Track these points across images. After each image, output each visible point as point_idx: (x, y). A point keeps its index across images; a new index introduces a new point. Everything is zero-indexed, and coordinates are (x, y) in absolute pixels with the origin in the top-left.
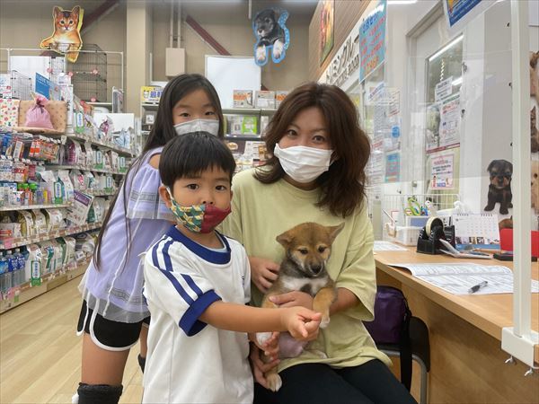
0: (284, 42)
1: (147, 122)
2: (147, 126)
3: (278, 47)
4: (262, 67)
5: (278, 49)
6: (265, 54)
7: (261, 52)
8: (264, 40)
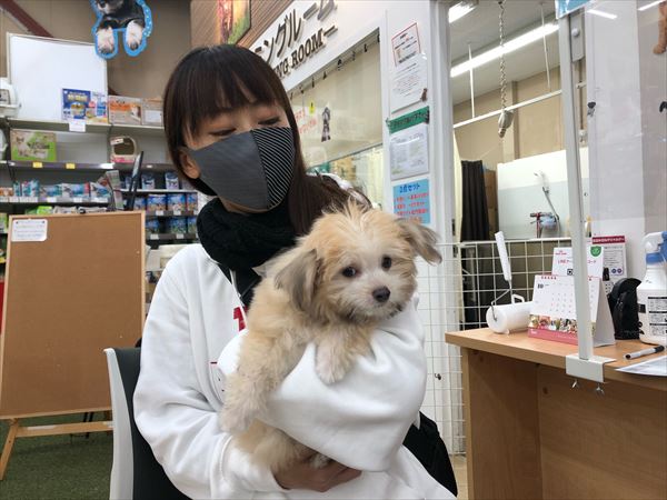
0: (143, 25)
3: (134, 33)
4: (108, 61)
5: (133, 34)
6: (112, 40)
7: (106, 37)
8: (109, 19)
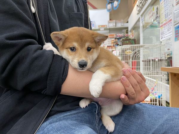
0: (118, 1)
3: (116, 3)
4: (110, 12)
7: (109, 6)
8: (110, 2)
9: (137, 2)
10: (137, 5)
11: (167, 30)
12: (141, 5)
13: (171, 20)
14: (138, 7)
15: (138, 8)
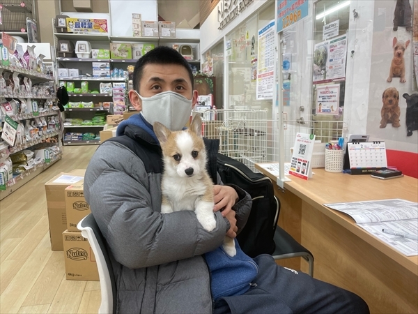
1: (62, 50)
2: (62, 53)
9: (219, 5)
10: (219, 12)
11: (266, 86)
12: (226, 15)
13: (272, 73)
14: (220, 16)
15: (221, 20)
